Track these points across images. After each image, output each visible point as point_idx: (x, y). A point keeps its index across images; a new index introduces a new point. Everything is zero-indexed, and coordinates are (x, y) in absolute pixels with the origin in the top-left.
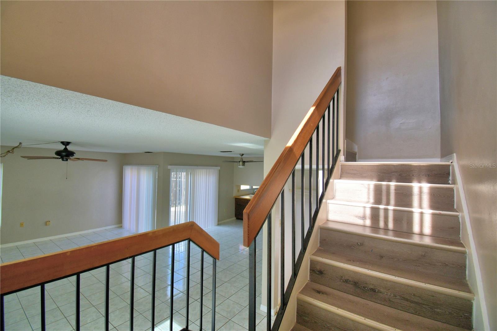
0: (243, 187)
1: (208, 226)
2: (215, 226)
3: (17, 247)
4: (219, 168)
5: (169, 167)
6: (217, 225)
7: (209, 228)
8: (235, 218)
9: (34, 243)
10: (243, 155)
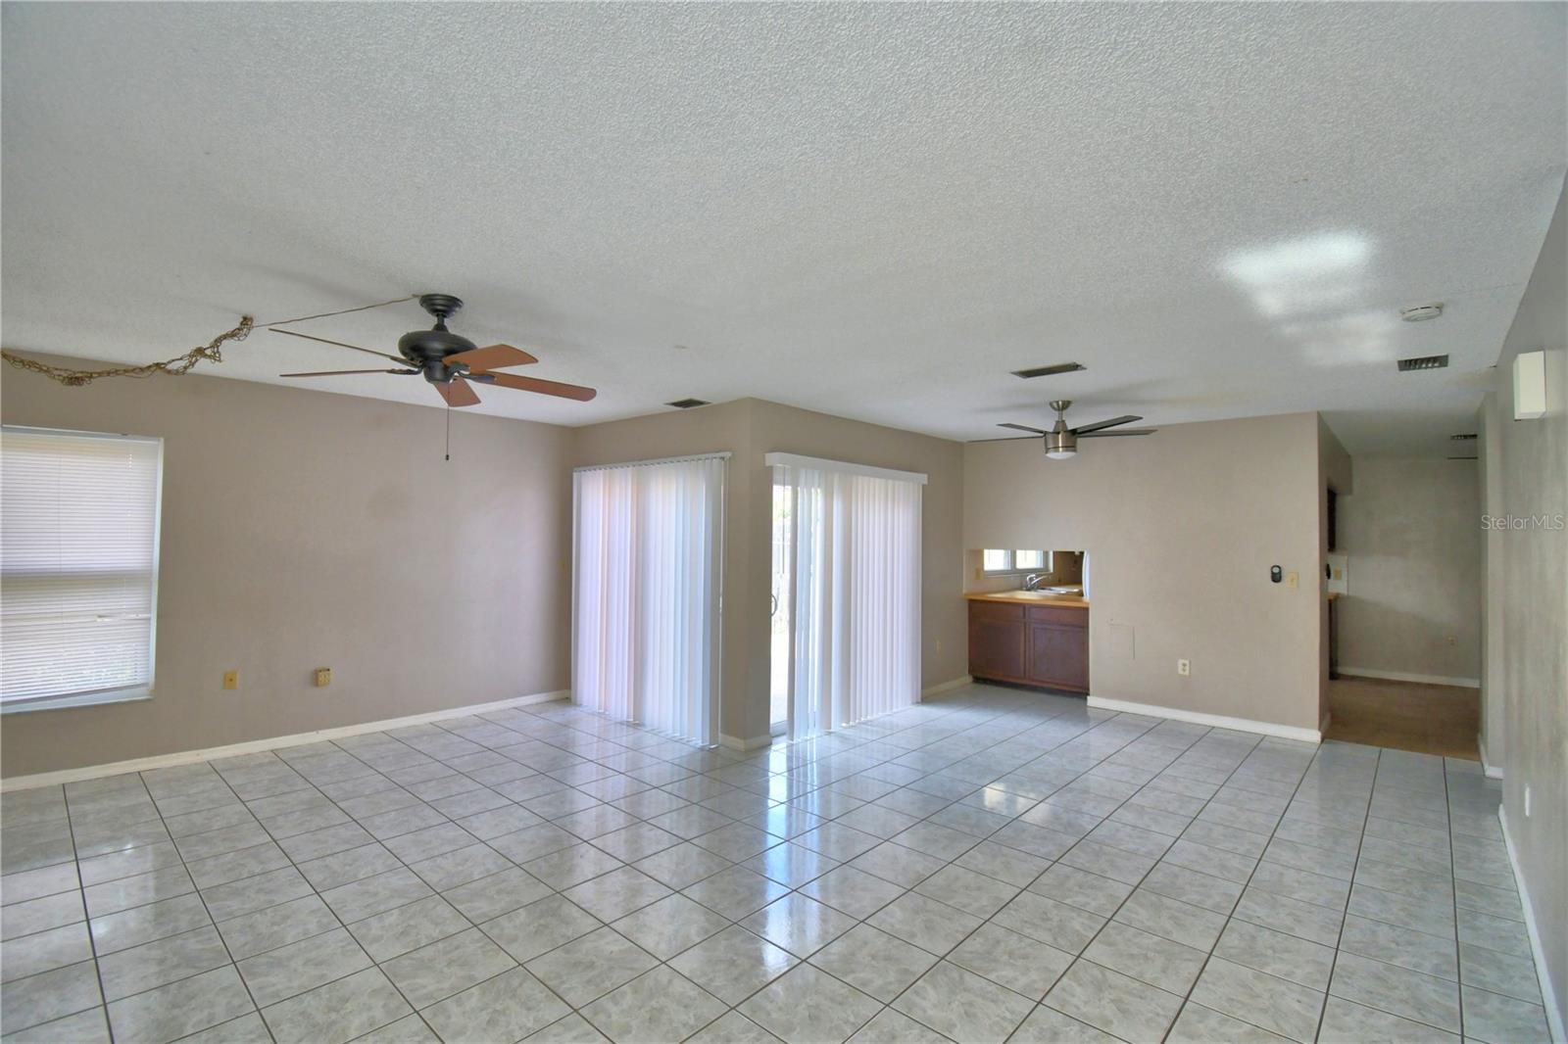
0: (994, 560)
1: (892, 705)
2: (913, 704)
3: (213, 767)
4: (923, 478)
5: (773, 459)
6: (920, 700)
7: (895, 710)
8: (968, 679)
9: (272, 751)
10: (1066, 405)
